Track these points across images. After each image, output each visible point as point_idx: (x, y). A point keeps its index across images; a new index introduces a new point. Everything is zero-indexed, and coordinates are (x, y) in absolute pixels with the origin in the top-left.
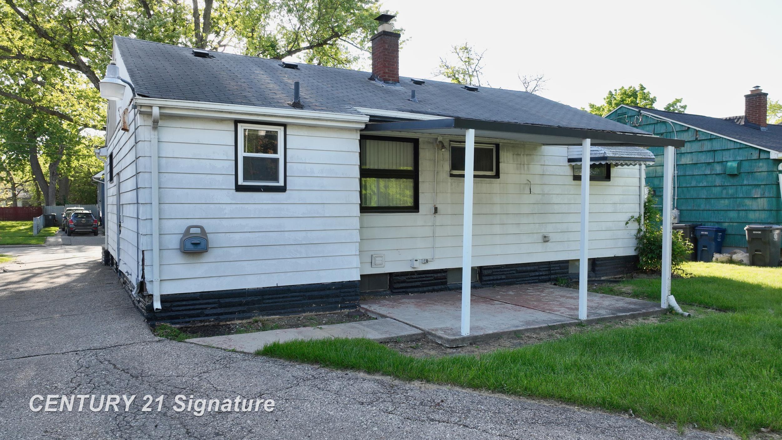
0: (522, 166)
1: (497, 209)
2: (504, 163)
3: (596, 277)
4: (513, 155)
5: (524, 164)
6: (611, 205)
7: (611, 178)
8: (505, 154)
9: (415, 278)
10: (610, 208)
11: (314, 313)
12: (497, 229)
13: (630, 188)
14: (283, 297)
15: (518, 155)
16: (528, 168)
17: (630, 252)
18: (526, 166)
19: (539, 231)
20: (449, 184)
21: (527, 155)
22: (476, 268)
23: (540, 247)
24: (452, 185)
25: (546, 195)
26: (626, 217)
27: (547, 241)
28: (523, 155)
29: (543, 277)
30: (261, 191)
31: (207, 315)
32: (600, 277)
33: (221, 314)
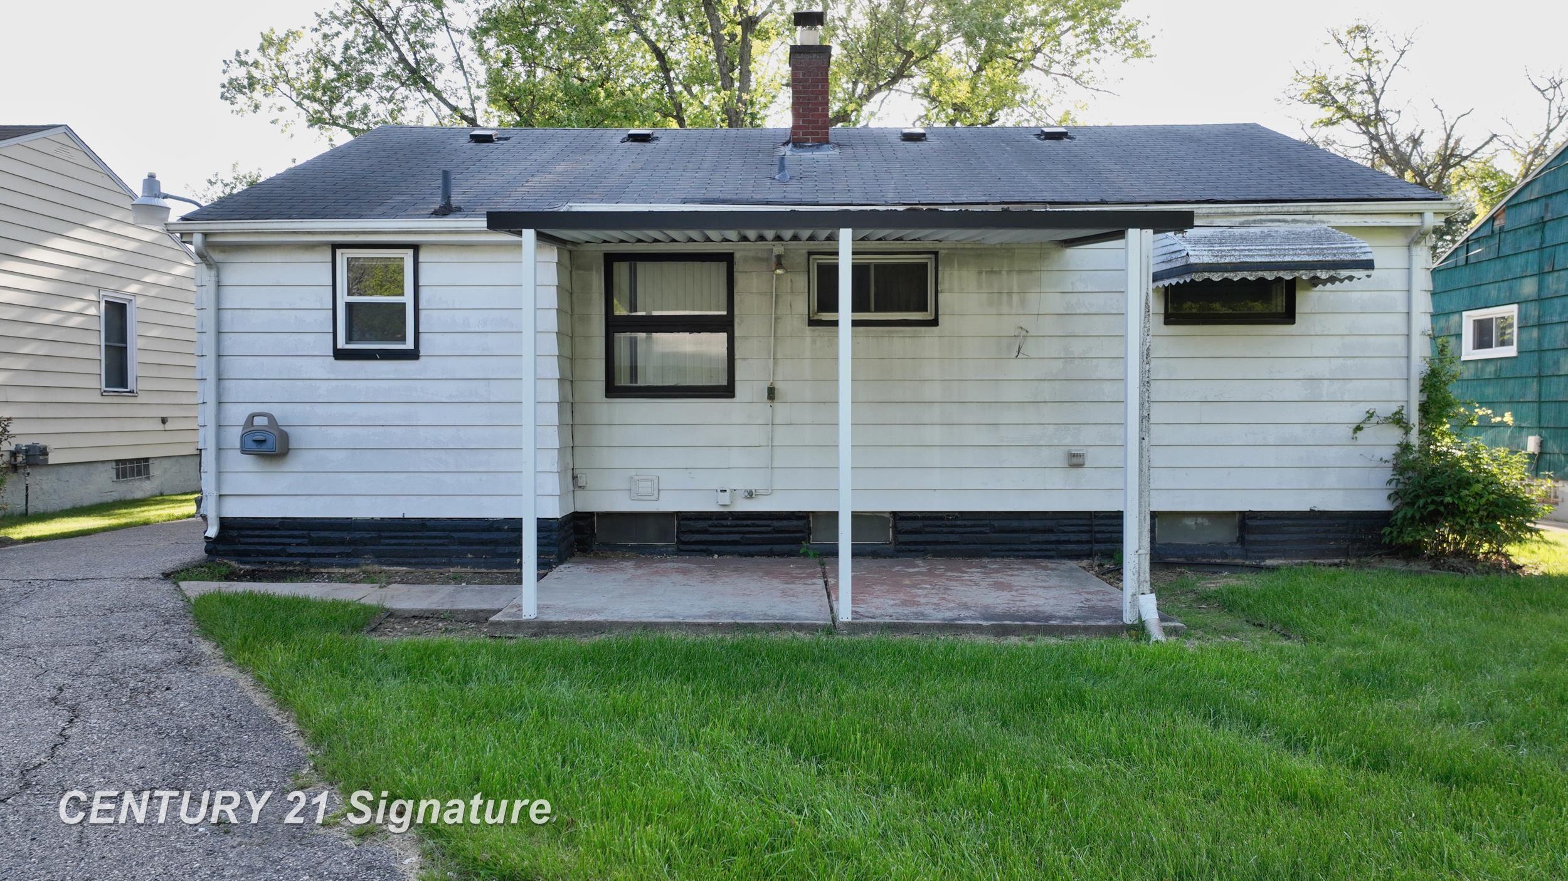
0: (1005, 297)
1: (933, 391)
2: (951, 291)
3: (1247, 558)
4: (980, 273)
5: (1010, 293)
6: (1299, 382)
7: (1297, 316)
8: (956, 273)
9: (727, 526)
10: (1293, 391)
11: (468, 569)
12: (934, 435)
13: (1371, 339)
14: (414, 538)
15: (992, 272)
16: (1023, 302)
17: (1377, 501)
18: (1015, 297)
19: (1056, 442)
20: (808, 340)
21: (1020, 272)
22: (888, 516)
23: (1058, 478)
24: (814, 342)
25: (1077, 361)
26: (1356, 414)
27: (1080, 466)
28: (1009, 272)
29: (1070, 547)
30: (376, 359)
31: (291, 555)
32: (1264, 559)
33: (313, 555)
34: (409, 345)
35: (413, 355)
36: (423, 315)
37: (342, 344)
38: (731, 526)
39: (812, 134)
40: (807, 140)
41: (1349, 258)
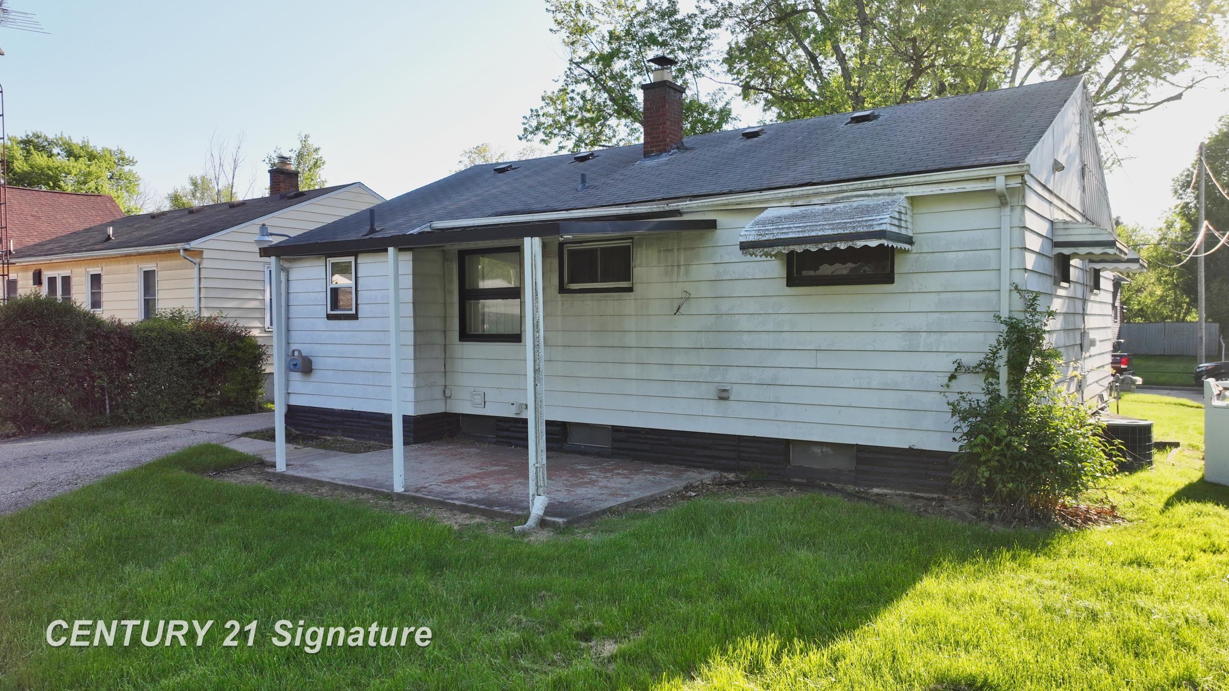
0: (676, 268)
1: (631, 340)
2: (640, 266)
3: (857, 485)
4: (660, 251)
5: (679, 266)
6: (900, 335)
7: (896, 277)
8: (644, 252)
9: (519, 427)
10: (894, 342)
12: (632, 371)
14: (356, 422)
15: (667, 250)
16: (687, 272)
18: (682, 268)
19: (710, 380)
20: (560, 303)
21: (685, 249)
22: (610, 427)
23: (712, 407)
24: (563, 304)
25: (724, 317)
27: (726, 399)
28: (678, 249)
29: (723, 461)
30: (341, 319)
32: (872, 487)
33: (320, 428)
34: (354, 312)
35: (355, 317)
36: (360, 293)
37: (329, 312)
38: (521, 428)
39: (656, 146)
40: (652, 151)
41: (865, 229)
